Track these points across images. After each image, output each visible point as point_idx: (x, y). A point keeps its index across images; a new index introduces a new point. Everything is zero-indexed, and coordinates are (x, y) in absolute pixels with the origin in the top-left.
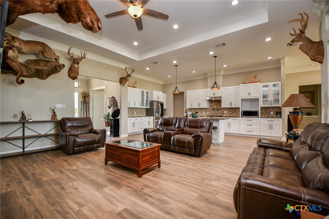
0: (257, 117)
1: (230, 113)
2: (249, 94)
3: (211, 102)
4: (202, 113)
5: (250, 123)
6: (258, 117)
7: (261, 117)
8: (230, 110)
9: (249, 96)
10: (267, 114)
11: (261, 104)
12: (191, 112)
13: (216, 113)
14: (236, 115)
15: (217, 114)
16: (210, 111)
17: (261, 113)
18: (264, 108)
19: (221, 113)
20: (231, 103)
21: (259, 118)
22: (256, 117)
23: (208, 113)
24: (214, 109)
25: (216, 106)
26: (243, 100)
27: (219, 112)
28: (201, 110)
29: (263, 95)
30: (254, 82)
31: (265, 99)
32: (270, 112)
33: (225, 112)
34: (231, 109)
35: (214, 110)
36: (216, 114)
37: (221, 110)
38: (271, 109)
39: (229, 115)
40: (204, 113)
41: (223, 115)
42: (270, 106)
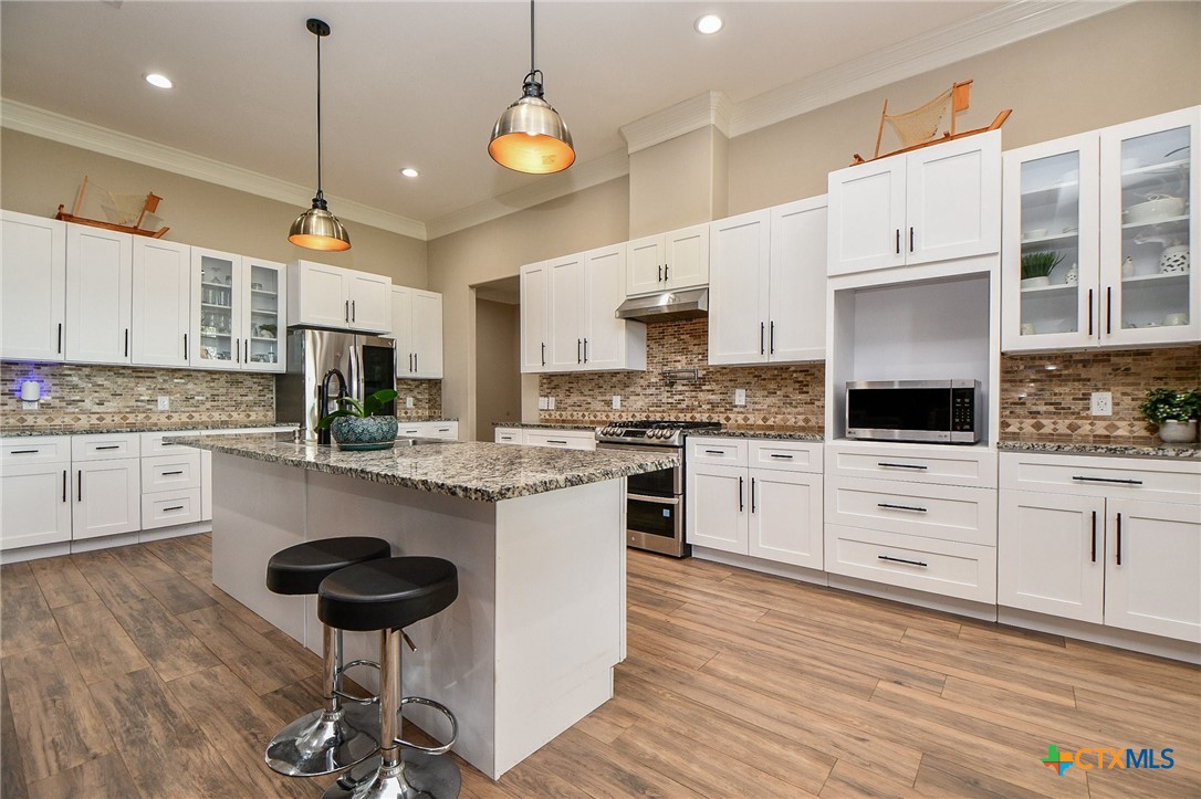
0: (969, 436)
1: (770, 400)
2: (905, 240)
3: (655, 333)
4: (609, 403)
5: (901, 485)
6: (981, 440)
7: (1009, 441)
8: (772, 386)
9: (906, 257)
10: (1059, 410)
11: (1008, 331)
12: (552, 400)
13: (684, 406)
15: (690, 409)
16: (653, 391)
17: (1004, 405)
18: (1033, 359)
19: (714, 405)
20: (768, 333)
21: (991, 449)
22: (957, 436)
23: (640, 404)
24: (670, 380)
25: (683, 359)
26: (850, 300)
27: (701, 395)
29: (1025, 248)
30: (948, 137)
31: (1039, 284)
32: (1086, 397)
33: (740, 397)
34: (774, 378)
35: (672, 384)
36: (682, 411)
37: (714, 386)
38: (1095, 371)
39: (765, 419)
40: (617, 401)
41: (728, 419)
42: (1094, 343)
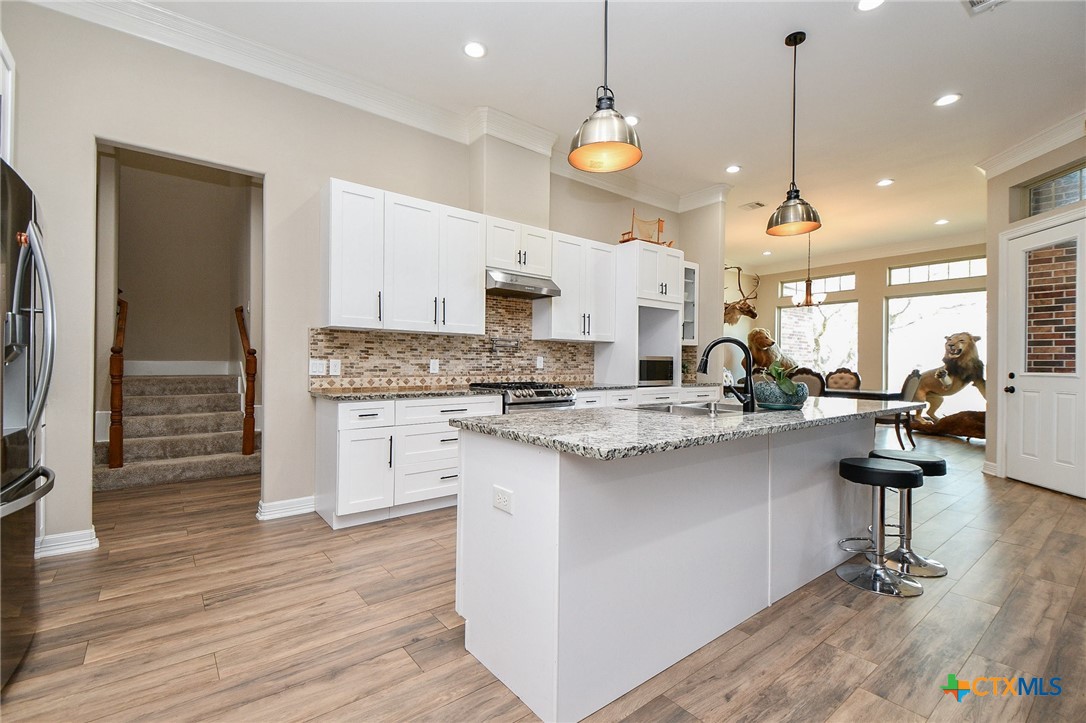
1: (557, 365)
4: (425, 367)
9: (662, 296)
12: (335, 362)
13: (500, 369)
14: (575, 378)
15: (505, 372)
16: (473, 355)
19: (523, 369)
20: (587, 322)
23: (461, 368)
27: (514, 361)
28: (415, 344)
30: (658, 243)
33: (540, 363)
34: (559, 350)
36: (499, 373)
37: (523, 354)
39: (554, 378)
